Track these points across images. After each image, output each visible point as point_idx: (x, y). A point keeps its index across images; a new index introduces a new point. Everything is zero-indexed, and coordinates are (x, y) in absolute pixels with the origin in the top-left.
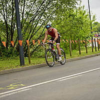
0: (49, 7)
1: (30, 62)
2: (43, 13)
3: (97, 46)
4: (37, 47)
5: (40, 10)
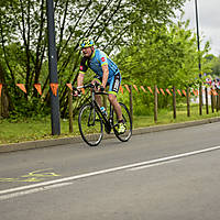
0: (115, 18)
1: (71, 128)
3: (210, 103)
4: (87, 100)
5: (97, 24)
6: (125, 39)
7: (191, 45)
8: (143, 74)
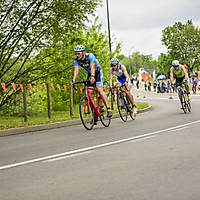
0: (34, 22)
2: (23, 34)
4: (9, 97)
5: (18, 28)
6: (43, 42)
7: (103, 46)
8: (60, 73)
